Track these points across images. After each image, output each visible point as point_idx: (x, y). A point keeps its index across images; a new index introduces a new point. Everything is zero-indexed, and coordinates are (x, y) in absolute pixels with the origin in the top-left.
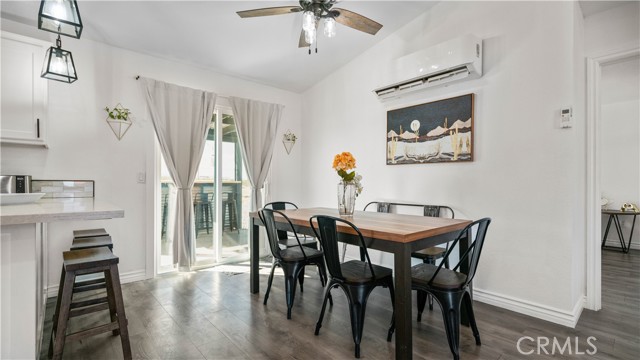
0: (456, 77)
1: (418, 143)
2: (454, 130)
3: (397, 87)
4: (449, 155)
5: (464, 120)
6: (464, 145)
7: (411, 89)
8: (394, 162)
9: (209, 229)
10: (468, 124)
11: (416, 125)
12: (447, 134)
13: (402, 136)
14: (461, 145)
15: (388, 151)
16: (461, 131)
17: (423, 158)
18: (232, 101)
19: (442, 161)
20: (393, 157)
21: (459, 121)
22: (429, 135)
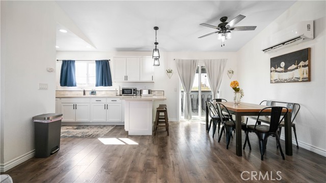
0: (297, 41)
1: (284, 73)
2: (300, 66)
3: (272, 48)
4: (298, 78)
5: (305, 61)
6: (305, 73)
7: (278, 48)
8: (273, 82)
9: (197, 110)
10: (307, 63)
11: (283, 64)
12: (297, 68)
13: (277, 70)
14: (303, 74)
15: (271, 77)
16: (303, 66)
17: (286, 80)
18: (205, 61)
19: (295, 81)
20: (273, 79)
21: (302, 62)
22: (289, 69)
